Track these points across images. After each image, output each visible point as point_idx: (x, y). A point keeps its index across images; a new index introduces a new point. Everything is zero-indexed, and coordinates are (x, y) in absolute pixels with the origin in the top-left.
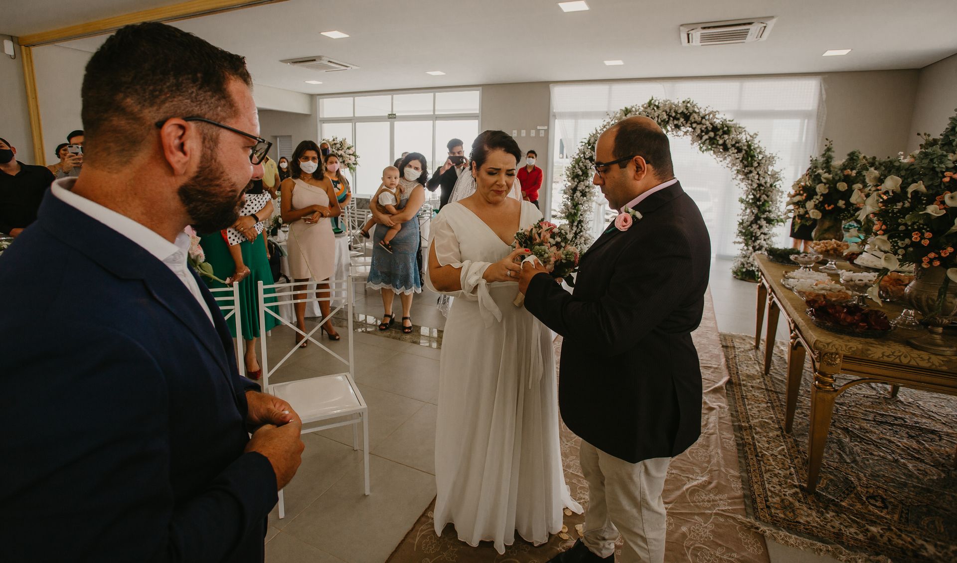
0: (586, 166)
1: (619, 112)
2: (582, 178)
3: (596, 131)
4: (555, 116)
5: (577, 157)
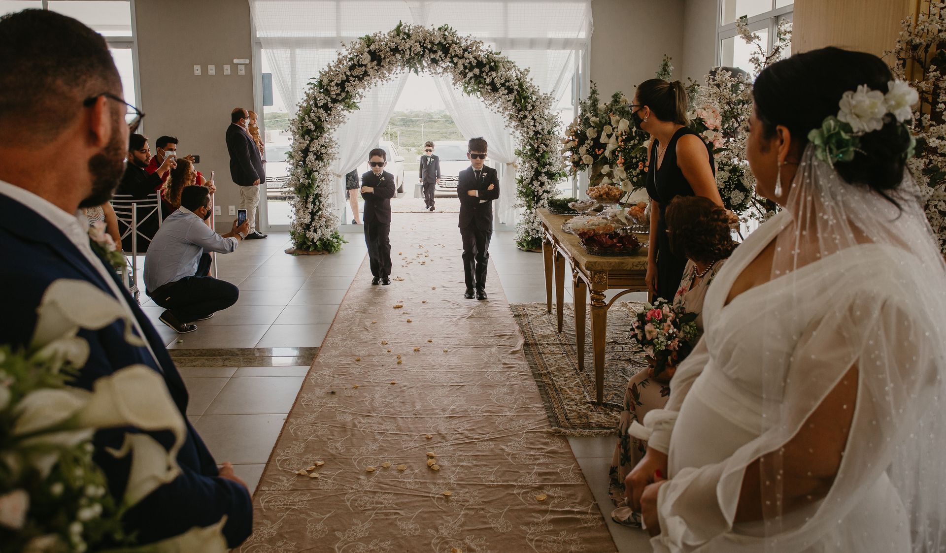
0: (319, 118)
1: (358, 41)
2: (315, 134)
3: (330, 67)
4: (259, 44)
5: (305, 105)
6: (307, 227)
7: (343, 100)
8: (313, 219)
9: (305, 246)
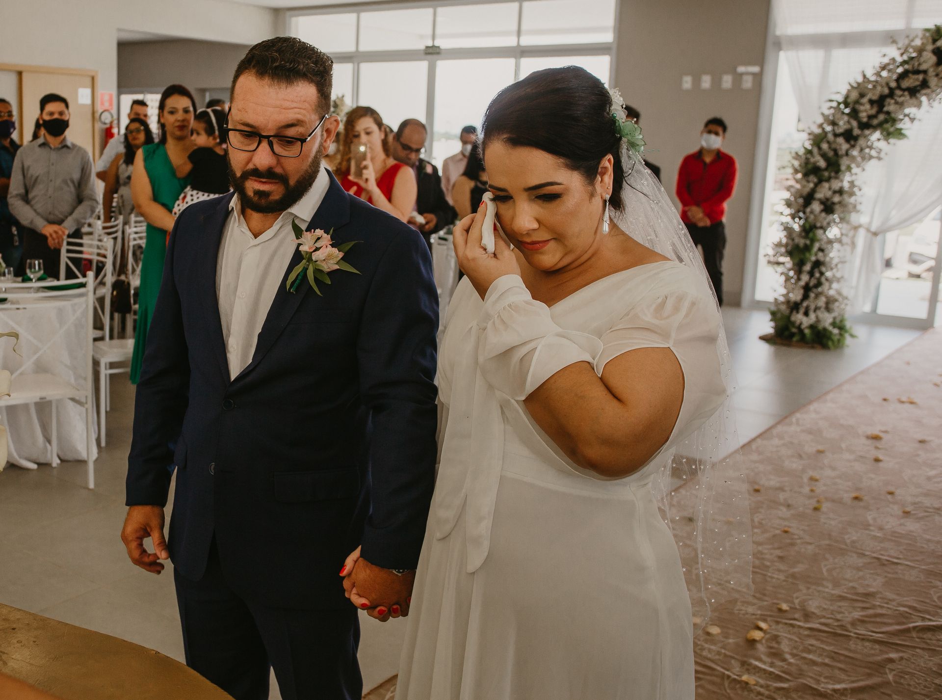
0: (835, 151)
1: (920, 34)
2: (826, 174)
3: (864, 76)
4: (778, 45)
5: (818, 131)
6: (795, 307)
7: (880, 126)
8: (806, 297)
9: (786, 333)
